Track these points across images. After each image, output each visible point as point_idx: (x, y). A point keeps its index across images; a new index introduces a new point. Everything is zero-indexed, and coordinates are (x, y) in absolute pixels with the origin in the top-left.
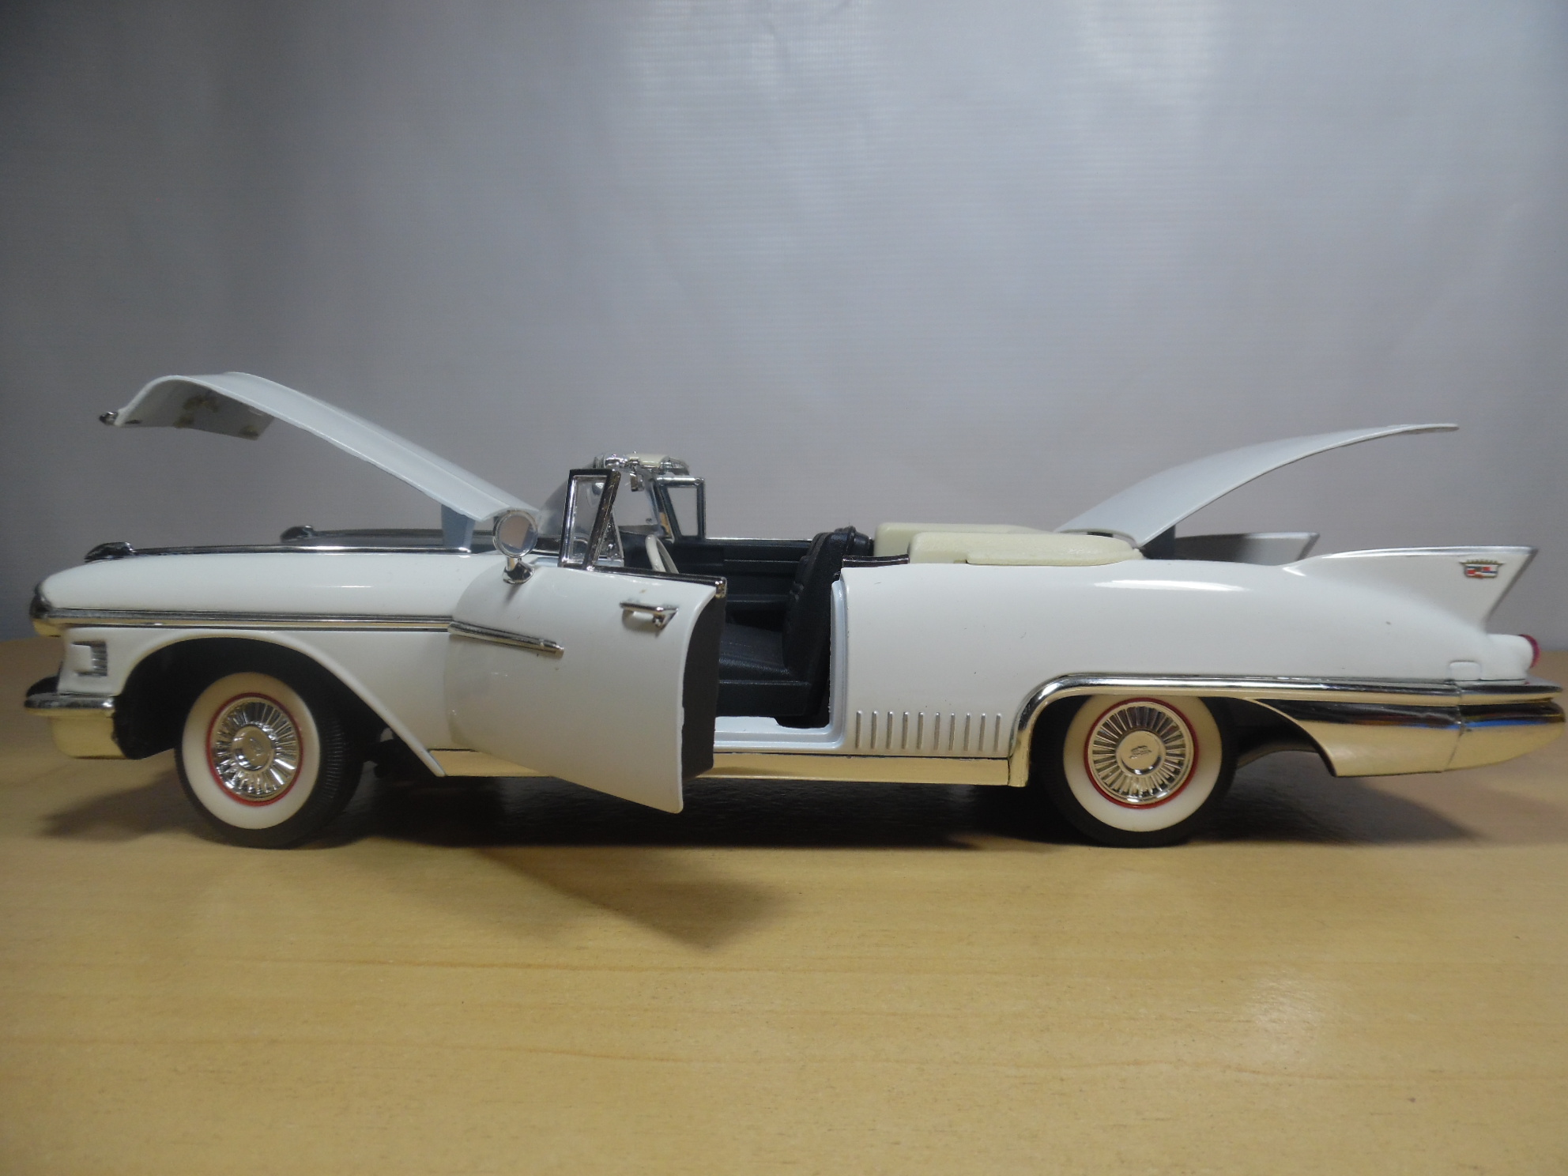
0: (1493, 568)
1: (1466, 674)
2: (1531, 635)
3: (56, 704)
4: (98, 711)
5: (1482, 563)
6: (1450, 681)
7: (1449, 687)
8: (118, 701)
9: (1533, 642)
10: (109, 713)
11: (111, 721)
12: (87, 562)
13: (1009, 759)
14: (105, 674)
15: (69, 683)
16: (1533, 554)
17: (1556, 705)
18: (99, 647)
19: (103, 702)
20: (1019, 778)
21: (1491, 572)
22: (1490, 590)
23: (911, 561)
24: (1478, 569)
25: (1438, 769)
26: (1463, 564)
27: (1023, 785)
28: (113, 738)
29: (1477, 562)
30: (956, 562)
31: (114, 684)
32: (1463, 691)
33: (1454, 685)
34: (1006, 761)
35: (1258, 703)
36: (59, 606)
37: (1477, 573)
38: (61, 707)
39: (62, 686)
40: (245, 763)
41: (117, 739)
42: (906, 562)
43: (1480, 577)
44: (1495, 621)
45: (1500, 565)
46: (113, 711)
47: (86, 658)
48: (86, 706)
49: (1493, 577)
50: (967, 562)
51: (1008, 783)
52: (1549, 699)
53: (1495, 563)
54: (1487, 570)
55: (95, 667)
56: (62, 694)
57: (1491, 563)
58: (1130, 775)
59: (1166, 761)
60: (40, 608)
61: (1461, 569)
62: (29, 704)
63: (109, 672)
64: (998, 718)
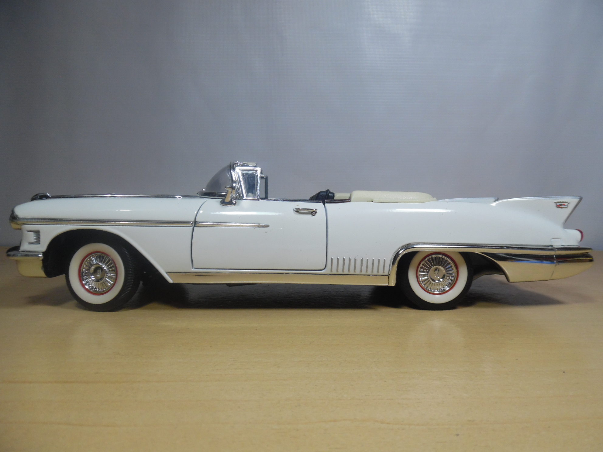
0: (566, 204)
1: (557, 244)
2: (580, 230)
3: (20, 255)
4: (37, 258)
5: (562, 202)
6: (551, 246)
7: (551, 248)
8: (44, 253)
9: (581, 232)
10: (41, 259)
11: (41, 262)
12: (32, 201)
13: (388, 275)
14: (39, 244)
15: (25, 247)
16: (581, 199)
17: (590, 255)
18: (37, 233)
19: (39, 254)
20: (393, 283)
21: (566, 206)
22: (565, 213)
23: (351, 201)
24: (560, 205)
25: (547, 280)
26: (555, 203)
27: (394, 286)
28: (42, 268)
29: (561, 202)
30: (368, 201)
31: (43, 247)
32: (556, 249)
33: (554, 247)
34: (387, 277)
35: (482, 254)
36: (22, 217)
37: (561, 206)
38: (22, 256)
39: (22, 249)
40: (94, 278)
41: (43, 269)
42: (349, 202)
43: (561, 208)
44: (567, 224)
45: (569, 203)
46: (42, 258)
47: (32, 237)
48: (32, 256)
49: (567, 208)
50: (372, 202)
51: (388, 285)
52: (588, 252)
53: (567, 203)
54: (564, 205)
55: (35, 241)
56: (22, 251)
57: (565, 202)
58: (434, 283)
59: (447, 276)
60: (14, 218)
61: (555, 204)
62: (8, 255)
63: (41, 242)
64: (385, 260)
